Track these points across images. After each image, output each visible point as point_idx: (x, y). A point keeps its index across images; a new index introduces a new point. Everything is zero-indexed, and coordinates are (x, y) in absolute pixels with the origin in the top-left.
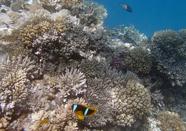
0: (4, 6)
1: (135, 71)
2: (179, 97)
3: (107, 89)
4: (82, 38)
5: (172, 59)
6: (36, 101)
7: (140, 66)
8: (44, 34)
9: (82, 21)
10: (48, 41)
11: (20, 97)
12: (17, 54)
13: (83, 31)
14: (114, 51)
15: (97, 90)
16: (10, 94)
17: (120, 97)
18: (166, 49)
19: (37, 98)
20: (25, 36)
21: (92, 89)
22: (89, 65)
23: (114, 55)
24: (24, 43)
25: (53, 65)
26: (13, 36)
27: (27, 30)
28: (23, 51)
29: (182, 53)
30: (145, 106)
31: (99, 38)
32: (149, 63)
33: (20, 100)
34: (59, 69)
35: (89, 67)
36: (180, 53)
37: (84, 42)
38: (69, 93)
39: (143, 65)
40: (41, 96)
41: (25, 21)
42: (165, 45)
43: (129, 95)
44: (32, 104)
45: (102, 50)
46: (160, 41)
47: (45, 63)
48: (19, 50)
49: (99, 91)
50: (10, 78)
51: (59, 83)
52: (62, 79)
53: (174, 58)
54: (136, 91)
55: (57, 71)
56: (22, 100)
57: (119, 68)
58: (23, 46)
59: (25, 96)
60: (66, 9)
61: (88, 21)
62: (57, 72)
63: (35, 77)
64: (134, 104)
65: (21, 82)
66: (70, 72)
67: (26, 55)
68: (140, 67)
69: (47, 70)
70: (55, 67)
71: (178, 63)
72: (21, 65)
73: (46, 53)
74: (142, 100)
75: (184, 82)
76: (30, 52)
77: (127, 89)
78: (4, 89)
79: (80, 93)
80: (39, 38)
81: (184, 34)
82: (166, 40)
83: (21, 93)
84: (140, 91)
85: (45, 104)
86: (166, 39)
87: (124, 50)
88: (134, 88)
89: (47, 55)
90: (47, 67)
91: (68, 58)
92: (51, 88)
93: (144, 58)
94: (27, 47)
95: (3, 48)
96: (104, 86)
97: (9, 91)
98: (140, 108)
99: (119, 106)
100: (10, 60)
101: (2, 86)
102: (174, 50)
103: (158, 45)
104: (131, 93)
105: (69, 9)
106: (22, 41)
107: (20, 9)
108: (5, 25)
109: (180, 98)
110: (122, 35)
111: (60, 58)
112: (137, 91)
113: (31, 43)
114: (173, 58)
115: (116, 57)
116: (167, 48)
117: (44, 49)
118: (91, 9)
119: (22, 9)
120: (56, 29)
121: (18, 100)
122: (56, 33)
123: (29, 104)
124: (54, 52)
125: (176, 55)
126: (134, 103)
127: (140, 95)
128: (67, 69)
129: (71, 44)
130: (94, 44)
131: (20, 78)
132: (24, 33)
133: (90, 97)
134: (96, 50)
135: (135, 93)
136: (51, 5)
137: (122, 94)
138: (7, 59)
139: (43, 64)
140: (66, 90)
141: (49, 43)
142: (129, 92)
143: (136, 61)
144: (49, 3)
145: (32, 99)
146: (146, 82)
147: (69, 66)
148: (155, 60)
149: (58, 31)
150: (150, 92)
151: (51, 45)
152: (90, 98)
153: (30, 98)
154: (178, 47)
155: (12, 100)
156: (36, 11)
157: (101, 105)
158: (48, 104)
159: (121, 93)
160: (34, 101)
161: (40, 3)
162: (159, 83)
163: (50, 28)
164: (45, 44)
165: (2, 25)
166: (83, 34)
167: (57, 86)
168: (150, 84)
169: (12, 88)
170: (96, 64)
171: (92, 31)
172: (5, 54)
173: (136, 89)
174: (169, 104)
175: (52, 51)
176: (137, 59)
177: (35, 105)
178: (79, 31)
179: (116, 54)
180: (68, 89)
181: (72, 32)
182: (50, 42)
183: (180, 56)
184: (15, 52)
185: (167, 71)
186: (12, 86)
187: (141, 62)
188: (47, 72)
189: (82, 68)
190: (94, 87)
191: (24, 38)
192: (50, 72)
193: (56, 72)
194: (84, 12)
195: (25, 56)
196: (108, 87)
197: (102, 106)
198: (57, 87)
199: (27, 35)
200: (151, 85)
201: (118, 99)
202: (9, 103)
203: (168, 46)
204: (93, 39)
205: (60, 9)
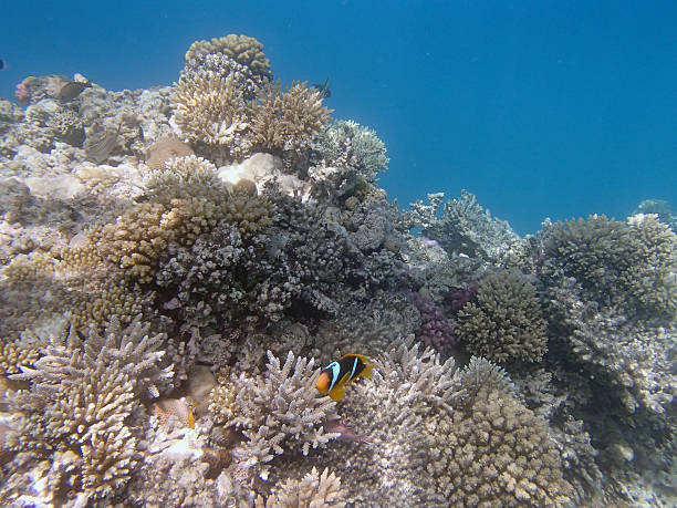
0: (63, 145)
1: (497, 355)
2: (645, 440)
3: (409, 425)
4: (322, 248)
5: (612, 311)
6: (165, 486)
7: (511, 337)
8: (198, 241)
9: (317, 189)
10: (210, 264)
11: (108, 476)
12: (103, 315)
13: (321, 225)
14: (423, 285)
15: (373, 430)
16: (71, 468)
17: (454, 452)
18: (594, 280)
19: (166, 471)
20: (134, 251)
21: (359, 425)
22: (343, 339)
23: (424, 300)
24: (128, 273)
25: (223, 344)
26: (91, 251)
27: (141, 229)
28: (124, 301)
29: (646, 292)
30: (543, 488)
31: (373, 247)
32: (539, 326)
33: (108, 489)
34: (244, 355)
35: (344, 345)
36: (642, 294)
37: (328, 260)
38: (281, 444)
39: (522, 333)
40: (181, 463)
41: (134, 196)
42: (588, 266)
43: (484, 445)
44: (151, 498)
45: (384, 285)
46: (571, 253)
47: (197, 340)
48: (110, 299)
49: (382, 433)
50: (76, 404)
51: (246, 410)
52: (258, 394)
53: (621, 310)
54: (508, 432)
55: (237, 364)
56: (113, 487)
57: (442, 343)
58: (124, 285)
59: (127, 471)
60: (264, 152)
61: (338, 188)
62: (239, 368)
63: (163, 389)
64: (506, 484)
65: (113, 416)
66: (281, 369)
67: (134, 315)
68: (512, 343)
69: (205, 359)
70: (232, 349)
71: (636, 325)
72: (116, 353)
73: (201, 305)
74: (533, 468)
75: (669, 398)
76: (148, 304)
77: (476, 423)
78: (50, 448)
79: (319, 443)
80: (179, 257)
81: (646, 231)
82: (592, 251)
83: (113, 462)
84: (524, 431)
85: (195, 494)
86: (592, 246)
87: (454, 280)
88: (502, 420)
89: (205, 311)
90: (202, 349)
91: (275, 318)
92: (216, 425)
93: (524, 309)
94: (137, 287)
95: (55, 293)
96: (399, 414)
97: (69, 453)
98: (528, 496)
99: (451, 486)
100: (79, 333)
101: (46, 435)
102: (619, 284)
103: (565, 265)
104: (490, 439)
105: (277, 151)
106: (122, 266)
107: (117, 155)
108: (65, 211)
109: (646, 447)
110: (437, 225)
111: (249, 318)
112: (511, 431)
113: (153, 273)
114: (617, 309)
115: (431, 309)
116: (597, 278)
117: (195, 290)
118: (345, 151)
119: (123, 154)
120: (236, 223)
121: (98, 490)
122: (236, 238)
123: (140, 497)
124: (229, 300)
125: (627, 300)
126: (506, 476)
127: (522, 446)
128: (272, 358)
129: (285, 270)
130: (359, 265)
131: (111, 401)
132: (129, 240)
133: (349, 457)
134: (364, 286)
135: (507, 438)
136: (218, 142)
137: (462, 441)
138: (68, 330)
139: (191, 343)
140: (271, 433)
141: (214, 270)
142: (486, 435)
143: (498, 321)
144: (212, 135)
145: (149, 479)
146: (532, 390)
147: (278, 347)
148: (563, 318)
149: (243, 230)
150: (551, 426)
151: (220, 278)
152: (351, 459)
153: (143, 473)
154: (630, 273)
155: (78, 488)
156: (169, 163)
157: (392, 483)
158: (205, 493)
159: (459, 437)
160: (156, 486)
161: (181, 136)
162: (579, 396)
163: (218, 221)
164: (201, 277)
165: (53, 211)
166: (324, 234)
167: (238, 421)
168: (548, 398)
169: (82, 444)
170: (368, 336)
171: (348, 223)
172: (62, 313)
173: (510, 425)
174: (613, 467)
175: (223, 297)
176: (501, 312)
177: (161, 500)
178: (311, 223)
179: (428, 297)
180: (276, 429)
181: (286, 228)
182: (218, 268)
183: (641, 302)
184: (96, 304)
185: (606, 358)
186: (80, 436)
187: (513, 323)
188: (204, 368)
189: (321, 349)
190: (365, 418)
191: (130, 256)
192: (214, 368)
193: (234, 369)
194: (323, 161)
195: (129, 318)
196: (412, 418)
197: (393, 487)
198: (238, 425)
199: (141, 248)
200: (550, 403)
201: (449, 460)
202: (66, 503)
203: (602, 271)
204: (354, 249)
205: (247, 154)
